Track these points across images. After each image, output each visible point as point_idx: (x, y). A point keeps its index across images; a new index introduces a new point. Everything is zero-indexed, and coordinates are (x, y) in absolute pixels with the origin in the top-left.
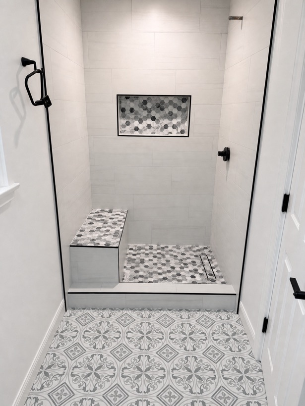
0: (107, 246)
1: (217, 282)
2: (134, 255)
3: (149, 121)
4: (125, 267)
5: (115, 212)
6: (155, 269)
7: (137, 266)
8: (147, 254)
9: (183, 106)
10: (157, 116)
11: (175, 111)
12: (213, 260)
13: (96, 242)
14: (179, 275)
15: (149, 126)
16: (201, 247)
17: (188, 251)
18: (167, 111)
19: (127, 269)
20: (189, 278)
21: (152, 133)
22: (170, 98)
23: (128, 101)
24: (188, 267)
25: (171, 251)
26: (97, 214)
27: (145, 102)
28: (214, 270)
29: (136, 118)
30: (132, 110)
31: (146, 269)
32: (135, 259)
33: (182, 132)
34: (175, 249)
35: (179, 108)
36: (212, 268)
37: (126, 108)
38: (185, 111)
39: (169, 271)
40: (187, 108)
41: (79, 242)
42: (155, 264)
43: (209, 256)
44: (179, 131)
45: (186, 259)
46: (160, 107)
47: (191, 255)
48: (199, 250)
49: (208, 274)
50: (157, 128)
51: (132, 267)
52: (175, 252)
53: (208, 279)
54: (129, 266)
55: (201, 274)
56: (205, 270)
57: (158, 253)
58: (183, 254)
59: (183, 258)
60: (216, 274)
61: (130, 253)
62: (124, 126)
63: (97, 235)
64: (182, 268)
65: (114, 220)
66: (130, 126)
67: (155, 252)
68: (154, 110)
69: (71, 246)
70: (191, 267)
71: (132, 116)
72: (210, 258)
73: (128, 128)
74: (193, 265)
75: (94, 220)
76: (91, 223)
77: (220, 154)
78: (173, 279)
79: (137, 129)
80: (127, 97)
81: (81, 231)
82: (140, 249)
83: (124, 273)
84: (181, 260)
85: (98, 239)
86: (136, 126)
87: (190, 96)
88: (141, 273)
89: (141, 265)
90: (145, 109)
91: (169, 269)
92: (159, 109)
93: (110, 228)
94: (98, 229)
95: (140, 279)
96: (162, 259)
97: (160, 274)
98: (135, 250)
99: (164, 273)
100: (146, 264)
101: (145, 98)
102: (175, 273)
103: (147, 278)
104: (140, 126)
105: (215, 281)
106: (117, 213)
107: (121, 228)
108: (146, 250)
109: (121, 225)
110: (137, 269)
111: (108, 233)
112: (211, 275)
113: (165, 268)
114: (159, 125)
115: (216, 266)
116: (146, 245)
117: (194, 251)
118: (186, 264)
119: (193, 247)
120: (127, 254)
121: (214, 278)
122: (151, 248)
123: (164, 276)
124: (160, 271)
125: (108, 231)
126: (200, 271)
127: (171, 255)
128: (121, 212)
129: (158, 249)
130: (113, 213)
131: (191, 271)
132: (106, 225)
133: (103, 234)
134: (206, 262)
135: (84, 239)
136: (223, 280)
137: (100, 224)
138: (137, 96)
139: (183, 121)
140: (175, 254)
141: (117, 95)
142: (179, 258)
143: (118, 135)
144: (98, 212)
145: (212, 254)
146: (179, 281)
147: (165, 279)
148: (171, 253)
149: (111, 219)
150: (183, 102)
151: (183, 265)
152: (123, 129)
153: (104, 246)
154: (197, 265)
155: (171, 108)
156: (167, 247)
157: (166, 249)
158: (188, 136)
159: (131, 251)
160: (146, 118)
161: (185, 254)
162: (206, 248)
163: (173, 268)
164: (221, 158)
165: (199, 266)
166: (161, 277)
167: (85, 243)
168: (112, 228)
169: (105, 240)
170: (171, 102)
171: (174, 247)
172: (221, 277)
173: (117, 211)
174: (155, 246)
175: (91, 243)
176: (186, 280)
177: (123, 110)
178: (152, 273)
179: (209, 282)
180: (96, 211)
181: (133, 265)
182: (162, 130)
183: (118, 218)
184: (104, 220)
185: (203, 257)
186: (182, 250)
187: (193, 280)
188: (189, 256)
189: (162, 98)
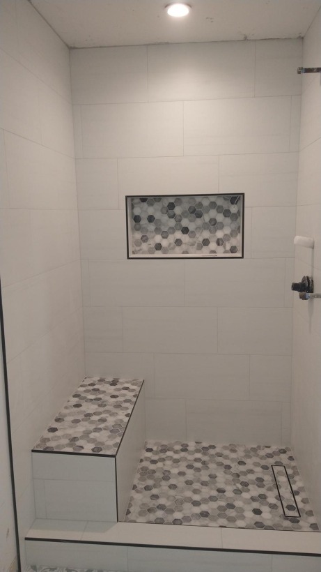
0: (95, 454)
1: (301, 523)
2: (154, 462)
3: (179, 235)
4: (134, 487)
5: (122, 383)
6: (188, 494)
7: (155, 486)
8: (176, 461)
9: (234, 209)
10: (192, 227)
11: (220, 218)
12: (297, 478)
13: (78, 443)
14: (231, 506)
15: (178, 242)
16: (274, 448)
17: (250, 457)
18: (206, 218)
19: (138, 492)
20: (249, 514)
21: (183, 253)
22: (213, 199)
23: (145, 205)
24: (248, 491)
25: (219, 455)
26: (91, 388)
27: (171, 206)
28: (298, 498)
29: (157, 230)
30: (151, 219)
31: (172, 492)
32: (154, 472)
33: (233, 250)
34: (227, 452)
35: (227, 213)
36: (294, 493)
37: (142, 216)
38: (237, 218)
39: (212, 499)
40: (239, 212)
41: (48, 444)
42: (189, 483)
43: (289, 467)
44: (228, 248)
45: (245, 473)
46: (196, 212)
47: (256, 464)
48: (270, 456)
49: (285, 505)
50: (192, 245)
51: (147, 488)
52: (226, 457)
53: (286, 518)
54: (141, 486)
55: (273, 507)
56: (280, 498)
57: (196, 460)
58: (241, 463)
59: (241, 472)
60: (300, 505)
61: (147, 459)
62: (138, 244)
63: (83, 429)
64: (238, 492)
65: (118, 399)
66: (149, 242)
67: (191, 457)
68: (186, 217)
69: (33, 451)
70: (255, 491)
71: (152, 227)
72: (290, 472)
73: (144, 246)
74: (259, 487)
75: (85, 398)
76: (78, 406)
77: (296, 287)
78: (220, 516)
79: (158, 247)
80: (144, 199)
81: (58, 420)
82: (164, 449)
83: (132, 499)
84: (238, 475)
85: (82, 438)
86: (158, 242)
87: (243, 194)
88: (162, 501)
89: (163, 483)
90: (173, 216)
91: (214, 493)
92: (194, 215)
93: (108, 415)
94: (88, 415)
95: (160, 514)
96: (202, 472)
97: (196, 504)
98: (156, 453)
99: (205, 501)
100: (172, 481)
101: (172, 200)
102: (223, 503)
103: (171, 511)
104: (165, 243)
105: (298, 522)
106: (126, 385)
107: (127, 415)
108: (176, 452)
109: (127, 408)
110: (155, 491)
111: (102, 426)
112: (290, 508)
113: (207, 492)
114: (195, 239)
115: (302, 489)
116: (177, 443)
117: (262, 458)
118: (245, 484)
119: (259, 447)
120: (142, 461)
121: (297, 515)
122: (185, 449)
123: (204, 507)
124: (197, 498)
125: (103, 420)
126: (272, 499)
127: (220, 464)
128: (133, 385)
129: (197, 451)
130: (119, 386)
131: (253, 499)
132: (101, 409)
133: (93, 427)
134: (282, 479)
135: (58, 438)
136: (312, 520)
137: (92, 408)
138: (158, 198)
139: (233, 234)
140: (227, 462)
141: (127, 197)
142: (233, 470)
143: (128, 258)
144: (92, 384)
145: (293, 464)
146: (232, 520)
147: (205, 514)
148: (220, 459)
149: (113, 397)
150: (233, 204)
151: (240, 486)
152: (138, 248)
153: (91, 452)
154: (266, 487)
155: (213, 213)
156: (213, 447)
157: (212, 452)
158: (242, 257)
159: (149, 454)
160: (173, 230)
161: (244, 463)
162: (284, 452)
163: (221, 491)
164: (297, 293)
165: (270, 489)
166: (197, 510)
167: (58, 446)
168: (112, 414)
169: (94, 441)
170: (213, 205)
171: (225, 448)
172: (310, 513)
173: (127, 382)
174: (192, 446)
175: (68, 445)
176: (243, 518)
177: (137, 219)
178: (181, 502)
179: (287, 523)
180: (92, 382)
181: (150, 482)
182: (200, 248)
183: (124, 395)
184: (100, 399)
185: (277, 469)
186: (240, 454)
187: (257, 518)
188: (251, 467)
189: (198, 199)
